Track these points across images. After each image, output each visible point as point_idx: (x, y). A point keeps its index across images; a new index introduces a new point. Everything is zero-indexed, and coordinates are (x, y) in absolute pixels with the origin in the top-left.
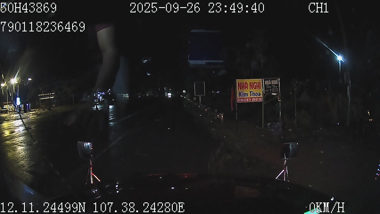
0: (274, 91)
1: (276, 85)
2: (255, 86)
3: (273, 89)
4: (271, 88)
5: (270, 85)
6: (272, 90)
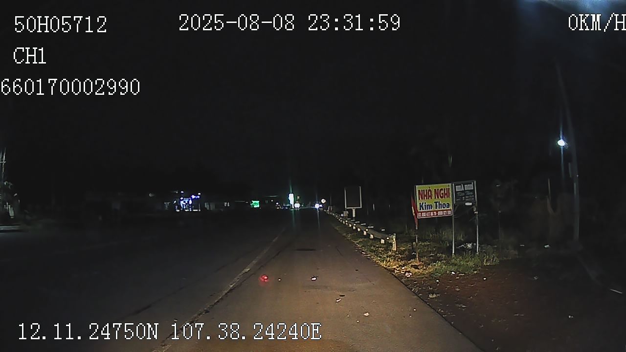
0: (468, 199)
1: (471, 191)
2: (442, 194)
3: (467, 197)
4: (465, 196)
5: (462, 192)
6: (465, 198)
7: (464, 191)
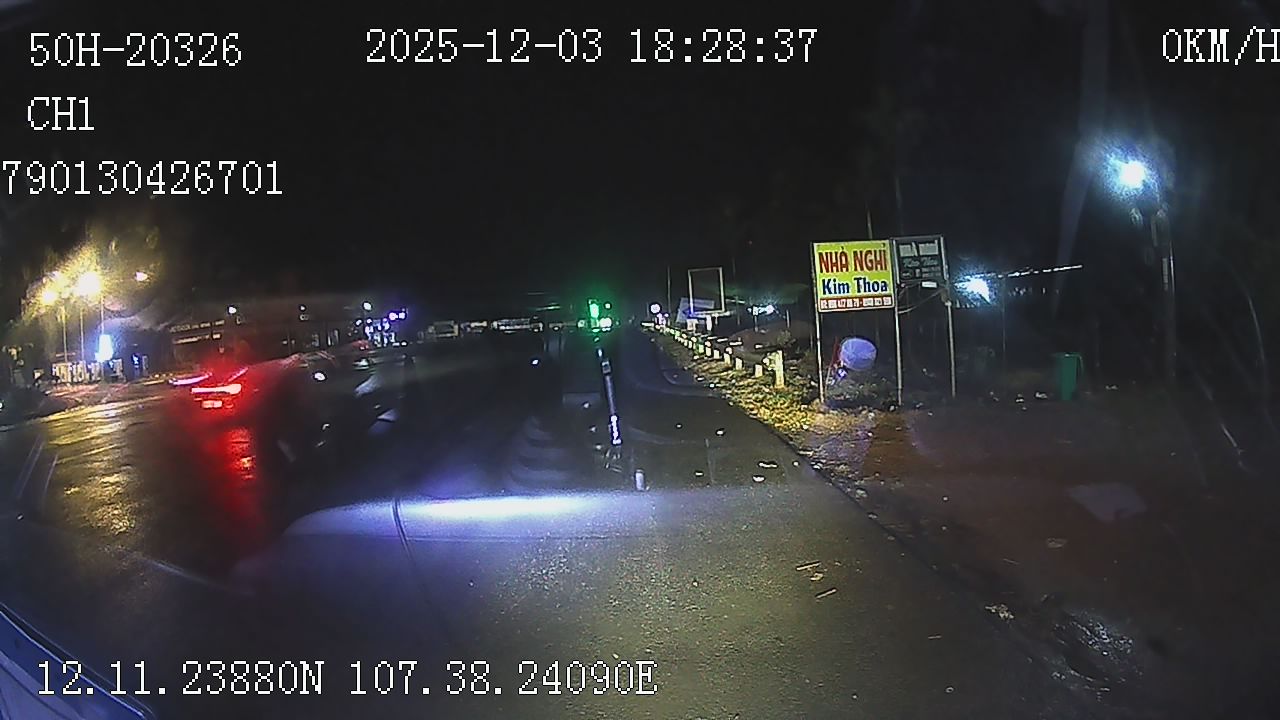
0: (927, 275)
1: (933, 257)
2: (871, 261)
3: (924, 270)
4: (920, 267)
5: (914, 258)
6: (921, 272)
7: (918, 258)
